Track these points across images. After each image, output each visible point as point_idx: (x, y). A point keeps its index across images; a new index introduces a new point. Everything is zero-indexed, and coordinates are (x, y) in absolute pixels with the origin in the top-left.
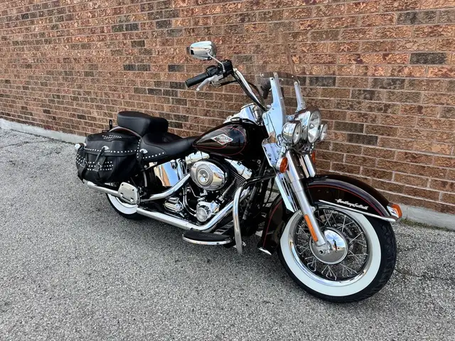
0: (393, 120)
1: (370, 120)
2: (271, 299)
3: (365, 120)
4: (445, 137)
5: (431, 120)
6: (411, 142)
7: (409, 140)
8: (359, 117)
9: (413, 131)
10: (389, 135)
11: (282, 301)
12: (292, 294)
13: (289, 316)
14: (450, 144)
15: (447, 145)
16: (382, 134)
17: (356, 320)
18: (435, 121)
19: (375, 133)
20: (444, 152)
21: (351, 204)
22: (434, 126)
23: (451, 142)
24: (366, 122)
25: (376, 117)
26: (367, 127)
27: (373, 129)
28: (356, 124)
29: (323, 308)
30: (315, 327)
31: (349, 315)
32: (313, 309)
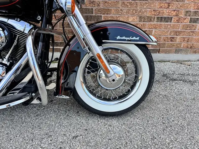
0: (109, 4)
1: (96, 5)
2: (78, 132)
3: (93, 5)
4: (134, 12)
5: (128, 3)
6: (119, 17)
7: (118, 16)
8: (90, 4)
9: (120, 10)
10: (107, 14)
11: (87, 130)
12: (90, 122)
13: (98, 139)
14: (137, 16)
15: (135, 16)
16: (104, 14)
17: (138, 120)
18: (129, 3)
19: (100, 14)
20: (134, 21)
21: (127, 39)
22: (129, 6)
23: (137, 15)
24: (94, 7)
25: (99, 3)
26: (95, 10)
27: (99, 11)
28: (89, 9)
29: (115, 122)
30: (120, 138)
31: (132, 119)
32: (110, 126)
